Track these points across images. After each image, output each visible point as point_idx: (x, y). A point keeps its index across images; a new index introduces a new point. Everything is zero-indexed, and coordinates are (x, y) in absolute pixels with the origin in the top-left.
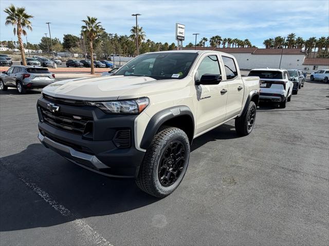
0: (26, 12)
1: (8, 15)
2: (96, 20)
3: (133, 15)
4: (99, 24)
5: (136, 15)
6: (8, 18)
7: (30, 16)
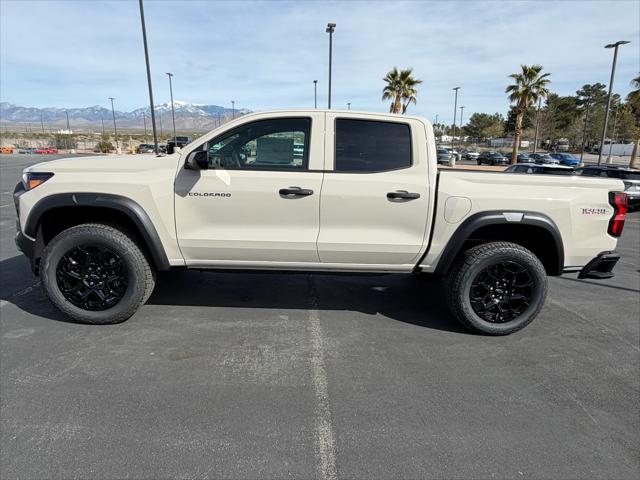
0: (413, 76)
1: (387, 84)
2: (538, 70)
3: (609, 46)
4: (544, 78)
5: (616, 45)
6: (386, 88)
7: (417, 82)
